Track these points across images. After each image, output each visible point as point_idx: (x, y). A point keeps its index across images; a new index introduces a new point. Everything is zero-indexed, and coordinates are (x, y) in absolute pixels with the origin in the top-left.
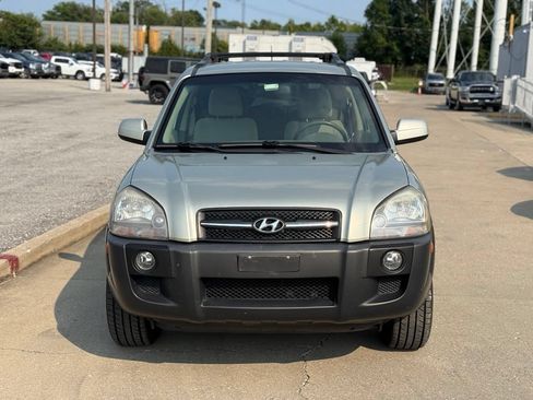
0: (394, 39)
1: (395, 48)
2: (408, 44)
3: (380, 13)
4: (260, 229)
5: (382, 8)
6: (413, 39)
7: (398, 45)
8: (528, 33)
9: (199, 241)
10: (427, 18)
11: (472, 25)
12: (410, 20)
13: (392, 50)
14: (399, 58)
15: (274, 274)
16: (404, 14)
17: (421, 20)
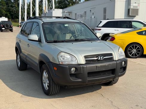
0: (8, 11)
1: (9, 14)
2: (12, 13)
3: (3, 4)
4: (99, 59)
5: (3, 3)
6: (13, 12)
7: (9, 13)
8: (52, 11)
9: (86, 64)
10: (17, 6)
11: (30, 9)
12: (12, 6)
13: (8, 15)
14: (10, 17)
15: (104, 70)
16: (10, 5)
17: (15, 7)
